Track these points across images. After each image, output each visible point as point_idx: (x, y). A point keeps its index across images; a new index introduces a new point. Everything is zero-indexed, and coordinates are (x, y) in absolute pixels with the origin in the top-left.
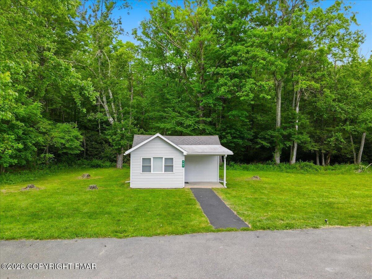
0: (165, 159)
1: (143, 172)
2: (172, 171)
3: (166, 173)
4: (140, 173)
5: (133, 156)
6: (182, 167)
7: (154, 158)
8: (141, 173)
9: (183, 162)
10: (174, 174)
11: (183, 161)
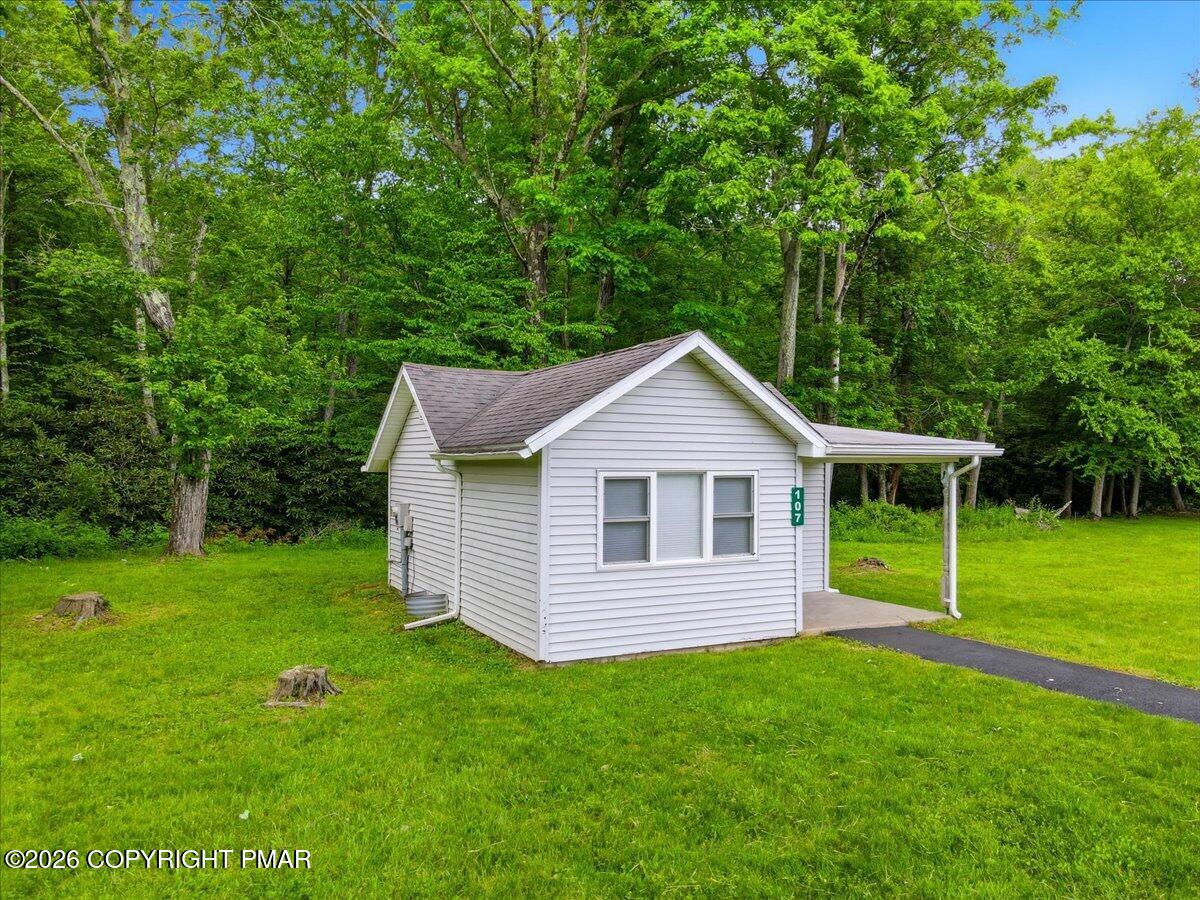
0: (717, 479)
1: (606, 560)
2: (748, 548)
3: (720, 559)
4: (591, 569)
5: (553, 463)
6: (789, 524)
7: (661, 475)
8: (601, 566)
9: (794, 495)
10: (756, 562)
11: (794, 490)
